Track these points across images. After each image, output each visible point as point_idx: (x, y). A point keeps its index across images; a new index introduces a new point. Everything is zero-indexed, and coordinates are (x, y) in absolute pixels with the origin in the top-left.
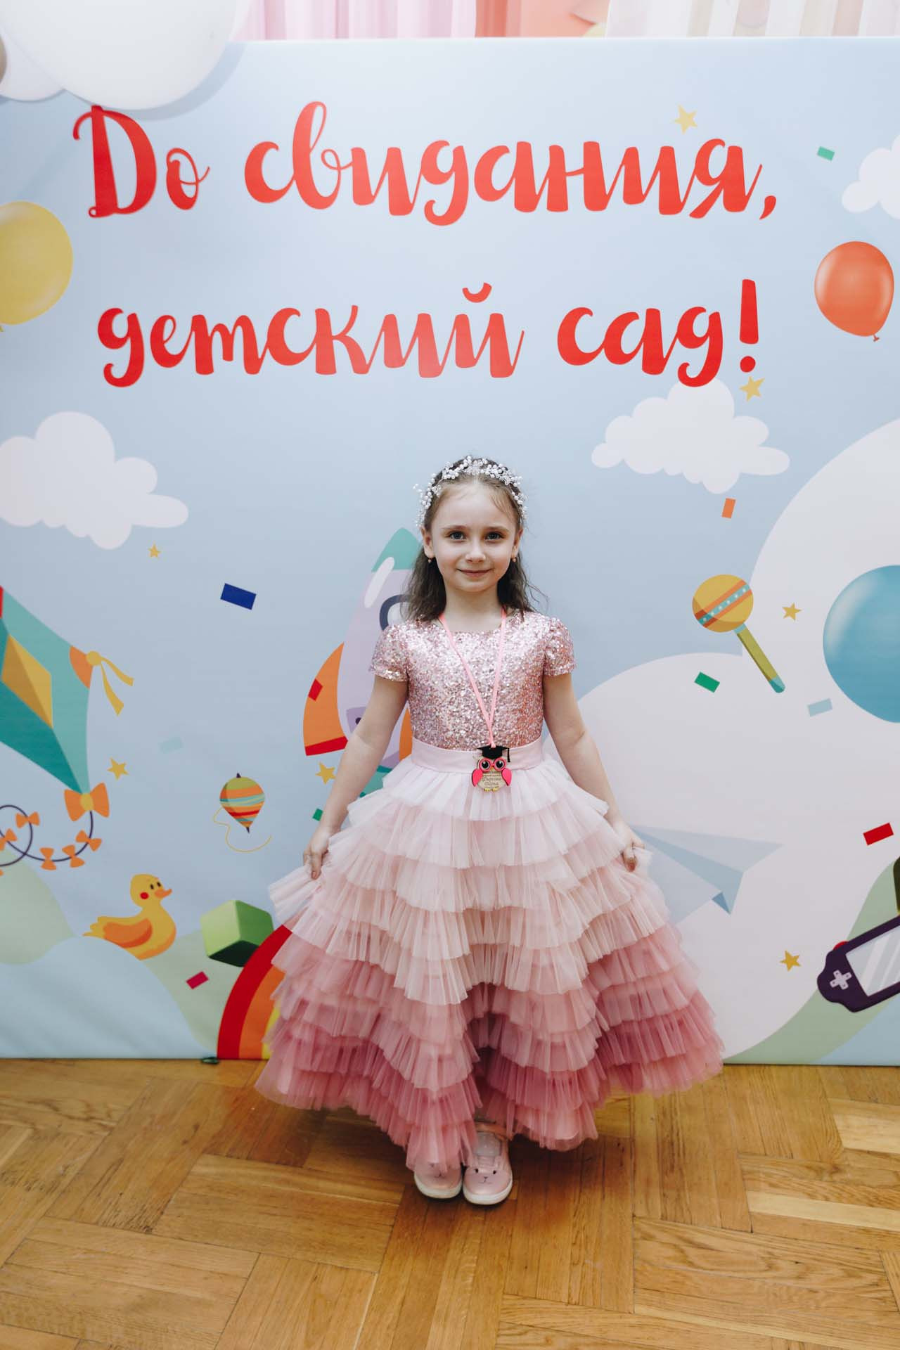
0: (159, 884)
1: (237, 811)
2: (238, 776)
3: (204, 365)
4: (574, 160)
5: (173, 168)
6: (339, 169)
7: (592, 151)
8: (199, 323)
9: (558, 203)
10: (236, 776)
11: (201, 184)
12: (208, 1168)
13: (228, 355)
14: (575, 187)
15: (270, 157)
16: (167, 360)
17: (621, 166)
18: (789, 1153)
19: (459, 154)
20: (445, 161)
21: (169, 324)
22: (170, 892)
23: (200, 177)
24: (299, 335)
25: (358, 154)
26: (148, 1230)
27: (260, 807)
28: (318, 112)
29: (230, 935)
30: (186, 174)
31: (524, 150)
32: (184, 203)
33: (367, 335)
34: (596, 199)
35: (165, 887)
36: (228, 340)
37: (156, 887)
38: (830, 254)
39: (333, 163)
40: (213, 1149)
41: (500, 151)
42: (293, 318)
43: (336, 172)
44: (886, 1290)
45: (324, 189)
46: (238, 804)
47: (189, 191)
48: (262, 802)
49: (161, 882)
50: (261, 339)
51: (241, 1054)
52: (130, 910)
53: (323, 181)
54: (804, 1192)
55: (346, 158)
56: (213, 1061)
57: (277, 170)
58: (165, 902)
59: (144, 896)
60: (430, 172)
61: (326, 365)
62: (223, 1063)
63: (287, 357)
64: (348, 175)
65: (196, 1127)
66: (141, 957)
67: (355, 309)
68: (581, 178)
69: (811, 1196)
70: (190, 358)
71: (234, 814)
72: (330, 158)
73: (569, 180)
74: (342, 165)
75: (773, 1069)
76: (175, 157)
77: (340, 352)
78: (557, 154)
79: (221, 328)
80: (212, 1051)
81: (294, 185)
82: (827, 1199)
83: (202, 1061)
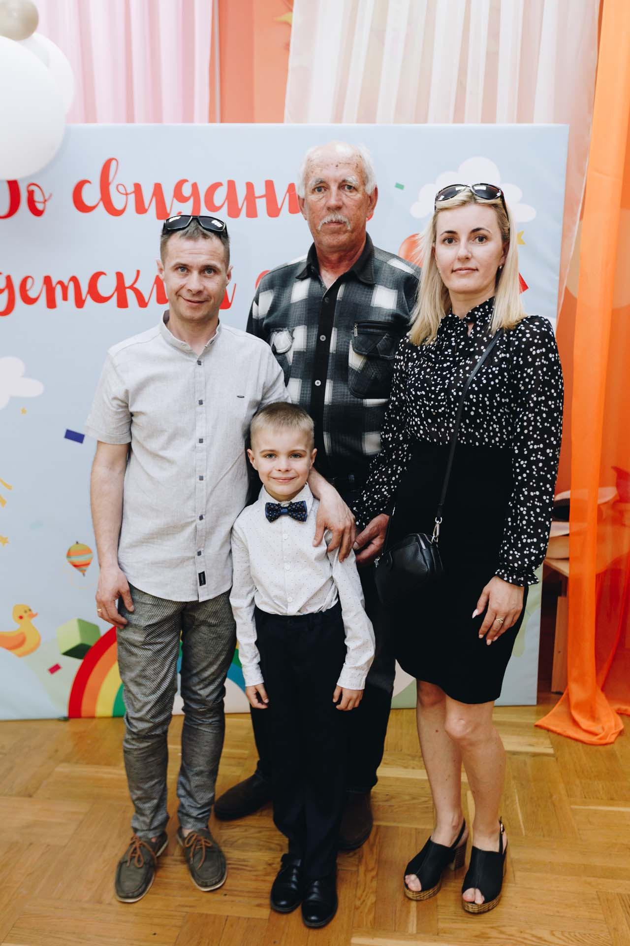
0: (30, 610)
1: (77, 564)
2: (77, 543)
3: (51, 304)
4: (260, 190)
5: (31, 194)
6: (127, 194)
7: (269, 185)
8: (47, 280)
9: (252, 213)
10: (75, 543)
11: (47, 203)
12: (63, 769)
13: (65, 298)
14: (261, 205)
15: (86, 189)
16: (29, 301)
17: (286, 193)
18: (400, 749)
19: (195, 186)
20: (187, 190)
21: (29, 281)
22: (36, 615)
23: (47, 197)
24: (106, 286)
25: (138, 188)
26: (30, 796)
27: (91, 561)
28: (114, 163)
29: (75, 640)
30: (38, 197)
31: (231, 185)
32: (37, 213)
33: (146, 286)
34: (273, 211)
35: (34, 612)
36: (65, 289)
37: (28, 611)
38: (405, 241)
39: (123, 191)
40: (67, 760)
41: (218, 185)
42: (102, 277)
43: (124, 196)
44: (429, 804)
45: (118, 206)
46: (78, 560)
47: (40, 207)
48: (92, 558)
49: (31, 608)
50: (84, 288)
51: (83, 713)
52: (11, 627)
53: (118, 201)
54: (402, 766)
55: (131, 189)
56: (66, 719)
57: (91, 195)
58: (33, 621)
59: (21, 617)
60: (179, 196)
61: (123, 303)
62: (72, 721)
63: (100, 299)
64: (132, 198)
65: (56, 751)
66: (20, 656)
67: (138, 272)
68: (264, 200)
69: (406, 767)
70: (43, 300)
71: (75, 566)
72: (121, 189)
73: (257, 200)
74: (129, 191)
75: (405, 711)
76: (33, 188)
77: (130, 295)
78: (250, 186)
79: (60, 283)
80: (65, 712)
81: (101, 204)
82: (413, 768)
83: (59, 720)
